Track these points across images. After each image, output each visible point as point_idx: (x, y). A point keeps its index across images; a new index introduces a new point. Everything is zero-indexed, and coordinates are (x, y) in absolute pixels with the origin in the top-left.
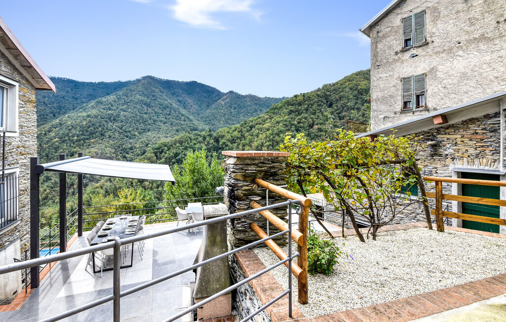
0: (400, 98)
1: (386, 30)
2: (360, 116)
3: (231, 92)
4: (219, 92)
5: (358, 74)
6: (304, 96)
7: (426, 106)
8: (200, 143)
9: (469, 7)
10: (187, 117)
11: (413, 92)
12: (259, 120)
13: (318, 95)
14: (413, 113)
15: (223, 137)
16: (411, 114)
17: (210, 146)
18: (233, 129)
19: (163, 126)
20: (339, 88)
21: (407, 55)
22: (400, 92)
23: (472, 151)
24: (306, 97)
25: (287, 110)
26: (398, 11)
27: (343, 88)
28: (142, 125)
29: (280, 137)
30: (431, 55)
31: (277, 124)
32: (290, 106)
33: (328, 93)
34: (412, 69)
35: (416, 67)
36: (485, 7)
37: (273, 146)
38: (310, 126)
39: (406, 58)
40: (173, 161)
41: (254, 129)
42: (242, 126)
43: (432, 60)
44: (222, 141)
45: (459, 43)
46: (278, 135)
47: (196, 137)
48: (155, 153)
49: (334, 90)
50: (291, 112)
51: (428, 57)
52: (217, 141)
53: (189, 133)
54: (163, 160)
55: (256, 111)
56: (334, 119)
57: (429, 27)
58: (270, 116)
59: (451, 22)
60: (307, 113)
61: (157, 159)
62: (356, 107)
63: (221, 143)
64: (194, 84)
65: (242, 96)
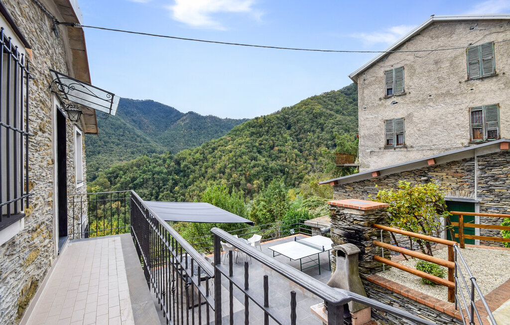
0: (383, 136)
1: (371, 79)
2: (316, 138)
3: (191, 113)
4: (179, 112)
5: (313, 98)
6: (264, 118)
7: (405, 144)
8: (160, 166)
9: (438, 68)
10: (143, 138)
11: (395, 132)
12: (221, 141)
13: (277, 117)
14: (395, 149)
15: (184, 159)
16: (393, 150)
17: (171, 168)
18: (194, 151)
19: (115, 148)
20: (297, 112)
21: (389, 101)
22: (384, 132)
23: (454, 185)
24: (267, 119)
25: (249, 132)
26: (381, 64)
27: (300, 112)
28: (91, 147)
29: (242, 158)
30: (408, 104)
31: (239, 146)
32: (251, 128)
33: (286, 116)
34: (393, 113)
35: (396, 112)
36: (451, 69)
37: (236, 168)
38: (270, 147)
39: (389, 104)
40: (130, 185)
41: (216, 151)
42: (204, 147)
43: (409, 107)
44: (184, 163)
45: (430, 96)
46: (240, 156)
47: (155, 160)
48: (109, 178)
49: (292, 113)
50: (252, 134)
51: (406, 105)
52: (178, 163)
53: (147, 155)
54: (119, 185)
55: (216, 132)
56: (292, 141)
57: (407, 81)
58: (232, 138)
59: (424, 78)
60: (267, 136)
61: (111, 184)
62: (312, 129)
63: (182, 166)
64: (150, 103)
65: (203, 117)
